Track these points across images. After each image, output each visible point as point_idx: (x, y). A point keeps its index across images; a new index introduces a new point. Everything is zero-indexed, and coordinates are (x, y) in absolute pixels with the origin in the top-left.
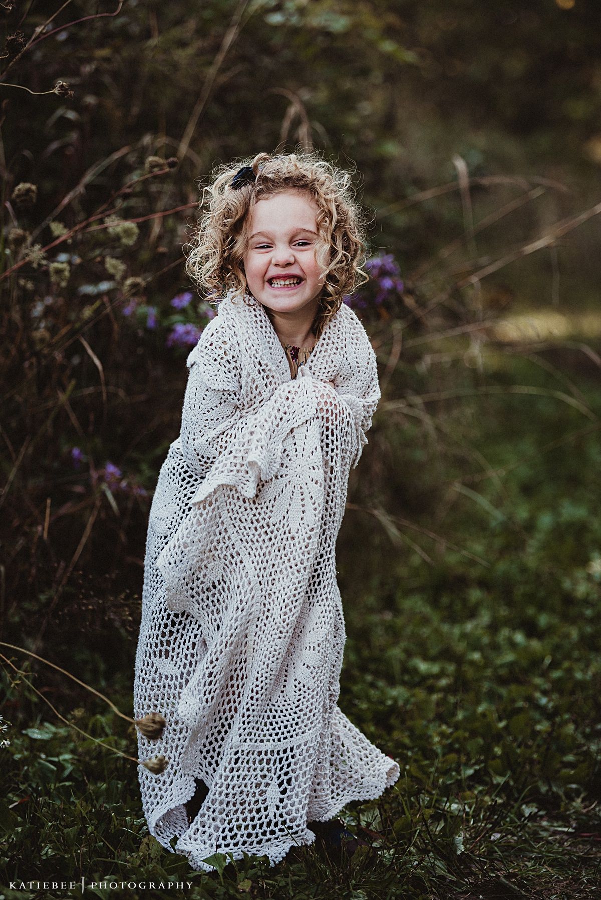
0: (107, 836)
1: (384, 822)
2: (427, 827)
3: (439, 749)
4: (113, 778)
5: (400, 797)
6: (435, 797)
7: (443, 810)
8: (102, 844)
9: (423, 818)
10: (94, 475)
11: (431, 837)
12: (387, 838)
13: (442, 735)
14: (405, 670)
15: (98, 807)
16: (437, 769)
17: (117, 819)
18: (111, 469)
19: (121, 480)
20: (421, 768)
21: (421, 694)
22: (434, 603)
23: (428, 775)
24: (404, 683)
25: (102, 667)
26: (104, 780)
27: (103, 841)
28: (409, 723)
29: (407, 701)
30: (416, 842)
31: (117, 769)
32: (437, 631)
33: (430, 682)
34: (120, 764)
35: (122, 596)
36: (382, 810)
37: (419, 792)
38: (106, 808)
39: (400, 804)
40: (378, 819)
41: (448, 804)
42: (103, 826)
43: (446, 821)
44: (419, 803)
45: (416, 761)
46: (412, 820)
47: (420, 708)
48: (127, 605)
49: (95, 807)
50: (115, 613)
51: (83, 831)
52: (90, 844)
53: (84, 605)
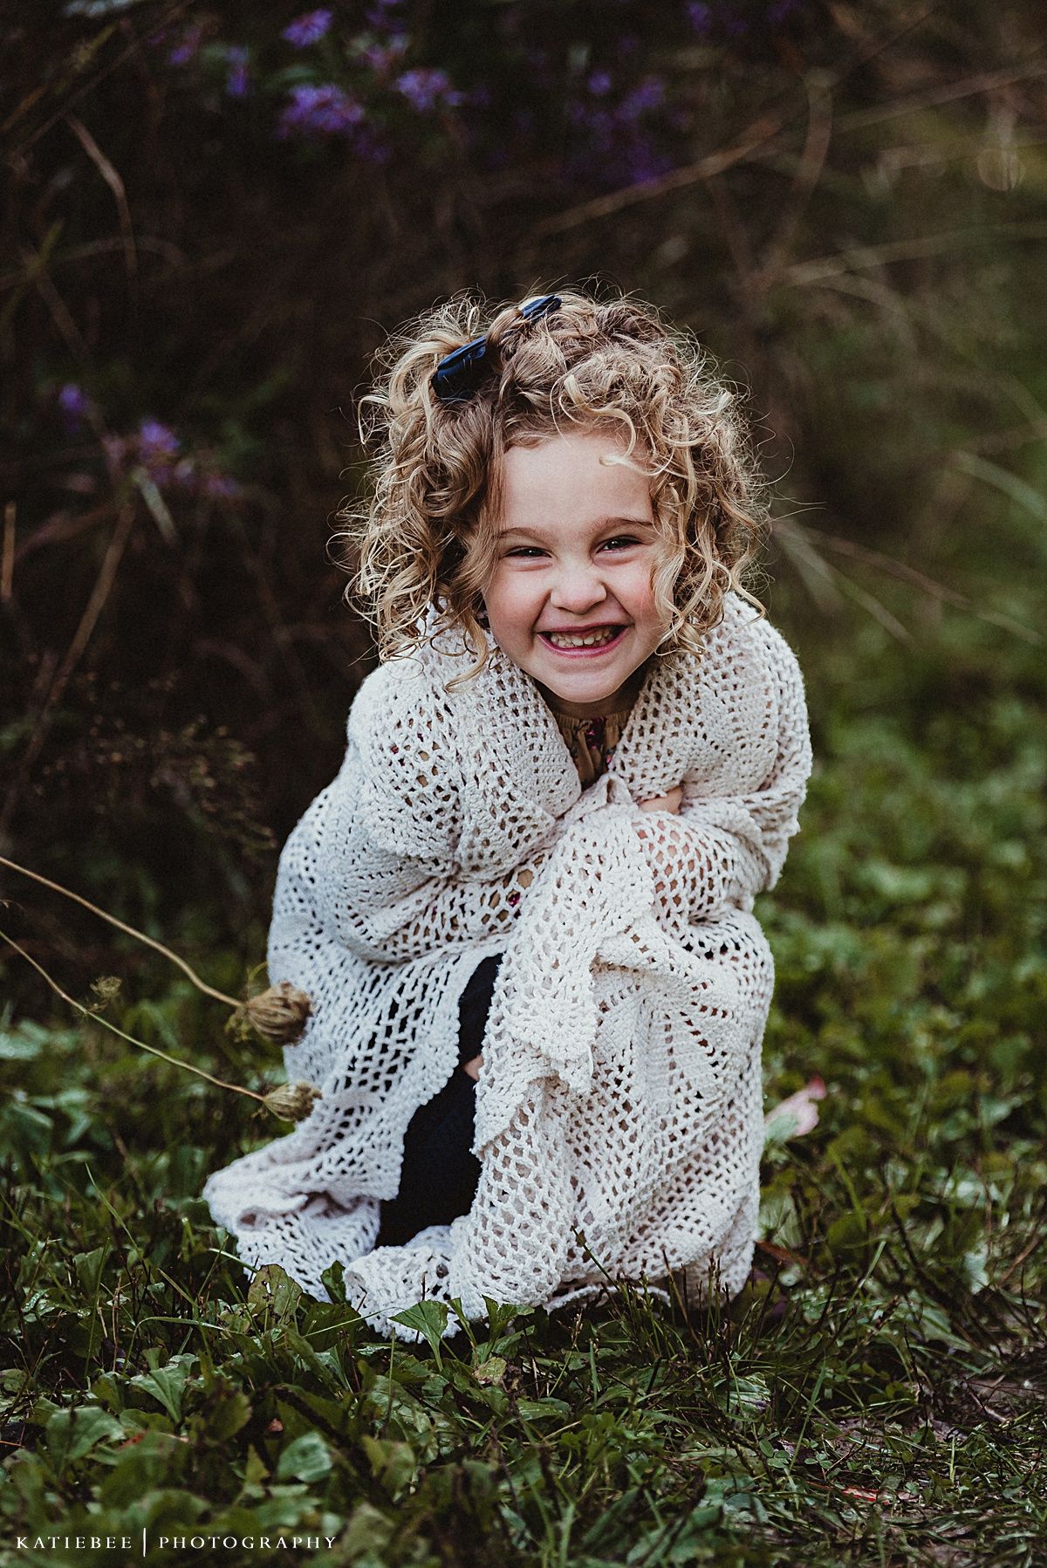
0: (173, 1266)
1: (805, 1227)
2: (903, 1233)
3: (928, 1064)
4: (182, 1143)
5: (841, 1171)
6: (920, 1171)
7: (939, 1196)
8: (161, 1285)
9: (894, 1214)
10: (114, 448)
11: (912, 1257)
12: (813, 1261)
13: (937, 1032)
14: (850, 889)
15: (151, 1205)
16: (925, 1110)
17: (195, 1232)
18: (154, 435)
19: (175, 461)
20: (891, 1108)
21: (886, 941)
22: (917, 737)
23: (903, 1120)
24: (848, 919)
25: (150, 894)
26: (161, 1147)
27: (164, 1280)
28: (860, 1007)
29: (853, 960)
30: (877, 1268)
31: (193, 1123)
32: (923, 802)
33: (910, 916)
34: (199, 1111)
35: (191, 730)
36: (800, 1201)
37: (884, 1157)
38: (168, 1208)
39: (840, 1187)
40: (792, 1221)
41: (950, 1185)
42: (163, 1249)
43: (946, 1220)
44: (884, 1182)
45: (877, 1091)
46: (868, 1222)
47: (885, 973)
48: (204, 753)
49: (143, 1206)
50: (174, 769)
51: (117, 1259)
52: (134, 1287)
53: (101, 751)
